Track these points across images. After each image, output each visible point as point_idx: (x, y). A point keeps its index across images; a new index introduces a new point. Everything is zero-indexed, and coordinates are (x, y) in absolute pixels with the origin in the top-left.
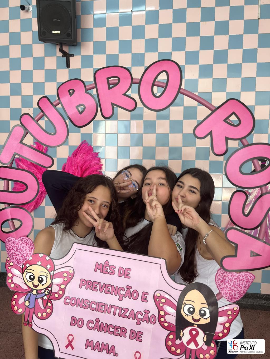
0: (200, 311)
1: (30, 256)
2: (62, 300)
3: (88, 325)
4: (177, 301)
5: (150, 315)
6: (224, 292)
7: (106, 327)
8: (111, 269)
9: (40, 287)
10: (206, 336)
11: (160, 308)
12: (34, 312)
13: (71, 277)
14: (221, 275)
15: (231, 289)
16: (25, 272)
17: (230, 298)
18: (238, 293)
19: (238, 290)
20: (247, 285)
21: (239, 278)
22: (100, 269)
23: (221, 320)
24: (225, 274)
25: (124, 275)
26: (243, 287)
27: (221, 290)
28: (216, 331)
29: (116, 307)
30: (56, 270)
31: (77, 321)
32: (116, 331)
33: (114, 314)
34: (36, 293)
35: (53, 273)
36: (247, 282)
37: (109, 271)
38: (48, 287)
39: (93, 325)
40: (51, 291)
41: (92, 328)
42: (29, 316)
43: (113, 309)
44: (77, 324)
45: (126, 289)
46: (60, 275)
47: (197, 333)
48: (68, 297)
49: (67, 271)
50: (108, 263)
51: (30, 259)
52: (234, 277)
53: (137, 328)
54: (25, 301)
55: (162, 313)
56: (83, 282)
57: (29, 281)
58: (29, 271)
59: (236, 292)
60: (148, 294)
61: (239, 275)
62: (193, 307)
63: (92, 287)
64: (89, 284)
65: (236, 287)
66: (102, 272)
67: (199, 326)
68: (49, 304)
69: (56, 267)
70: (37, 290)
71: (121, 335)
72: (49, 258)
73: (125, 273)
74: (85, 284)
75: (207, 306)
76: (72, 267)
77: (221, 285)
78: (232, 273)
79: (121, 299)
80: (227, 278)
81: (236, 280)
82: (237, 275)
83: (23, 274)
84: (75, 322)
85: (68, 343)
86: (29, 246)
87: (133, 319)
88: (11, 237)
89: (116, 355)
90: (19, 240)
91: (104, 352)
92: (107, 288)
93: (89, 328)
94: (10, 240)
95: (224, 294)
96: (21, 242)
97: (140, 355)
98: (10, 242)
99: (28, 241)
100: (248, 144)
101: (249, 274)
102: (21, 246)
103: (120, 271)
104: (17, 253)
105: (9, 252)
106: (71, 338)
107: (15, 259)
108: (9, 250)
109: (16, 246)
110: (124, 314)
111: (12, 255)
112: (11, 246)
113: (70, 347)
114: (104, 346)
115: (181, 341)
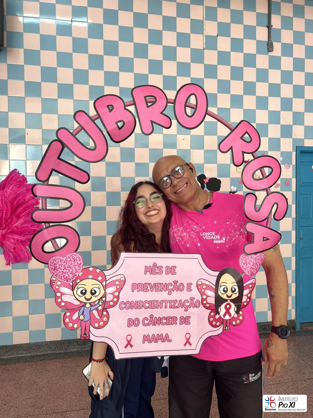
0: (232, 289)
1: (80, 272)
2: (118, 305)
3: (143, 323)
4: (215, 285)
5: (195, 301)
7: (159, 320)
8: (159, 270)
9: (94, 299)
11: (202, 294)
12: (90, 324)
13: (122, 283)
14: (243, 259)
15: (251, 267)
16: (75, 289)
17: (251, 274)
18: (256, 270)
19: (256, 267)
20: (261, 263)
21: (256, 258)
22: (149, 271)
23: (246, 292)
24: (246, 258)
25: (171, 272)
26: (259, 265)
27: (244, 270)
28: (242, 301)
29: (166, 301)
30: (108, 280)
31: (133, 321)
32: (168, 321)
33: (166, 307)
34: (90, 306)
35: (105, 283)
36: (261, 260)
37: (157, 271)
38: (101, 298)
39: (148, 322)
40: (106, 300)
41: (147, 324)
42: (85, 329)
43: (164, 304)
45: (173, 284)
46: (113, 284)
47: (230, 307)
48: (123, 303)
49: (119, 279)
50: (156, 265)
51: (80, 275)
52: (253, 258)
53: (185, 315)
54: (79, 316)
55: (204, 297)
56: (135, 286)
57: (81, 296)
58: (79, 286)
59: (255, 269)
60: (191, 284)
61: (257, 256)
62: (226, 287)
63: (143, 289)
64: (141, 286)
65: (255, 265)
66: (151, 273)
67: (231, 301)
68: (105, 313)
69: (108, 278)
70: (90, 303)
71: (172, 324)
72: (99, 270)
73: (171, 270)
74: (137, 287)
75: (236, 284)
76: (123, 275)
77: (244, 266)
78: (252, 255)
79: (170, 294)
80: (248, 260)
81: (254, 261)
82: (255, 256)
83: (73, 290)
84: (132, 323)
85: (127, 343)
86: (78, 261)
87: (182, 307)
88: (57, 256)
89: (170, 341)
90: (66, 257)
91: (160, 341)
92: (157, 287)
93: (145, 325)
94: (56, 259)
95: (247, 272)
96: (69, 259)
97: (189, 335)
98: (55, 261)
99: (77, 256)
100: (256, 157)
101: (262, 254)
102: (69, 263)
103: (167, 271)
104: (65, 271)
105: (54, 272)
106: (129, 338)
107: (63, 278)
108: (54, 269)
109: (64, 264)
110: (174, 305)
111: (59, 274)
112: (57, 265)
113: (129, 346)
114: (159, 337)
115: (219, 315)
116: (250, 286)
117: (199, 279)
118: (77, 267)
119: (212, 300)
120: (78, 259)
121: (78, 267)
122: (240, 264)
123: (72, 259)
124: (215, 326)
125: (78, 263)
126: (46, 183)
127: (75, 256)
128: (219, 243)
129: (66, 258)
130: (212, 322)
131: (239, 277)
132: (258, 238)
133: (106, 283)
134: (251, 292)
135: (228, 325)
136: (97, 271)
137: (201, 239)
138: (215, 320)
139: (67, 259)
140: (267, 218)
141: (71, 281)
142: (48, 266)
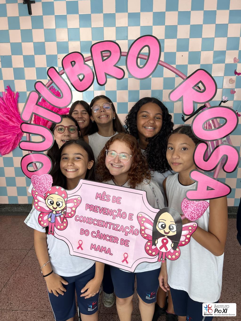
0: (170, 226)
1: (50, 188)
2: (74, 217)
3: (92, 235)
5: (134, 229)
6: (187, 214)
7: (104, 236)
8: (107, 198)
10: (173, 243)
12: (55, 226)
13: (79, 202)
14: (185, 202)
15: (192, 212)
16: (47, 199)
17: (191, 218)
18: (197, 215)
19: (196, 213)
21: (198, 205)
22: (99, 197)
23: (184, 233)
24: (189, 202)
25: (116, 201)
26: (200, 211)
27: (185, 213)
28: (180, 240)
29: (111, 224)
30: (69, 198)
31: (85, 231)
32: (111, 239)
33: (110, 228)
34: (55, 213)
36: (204, 207)
38: (63, 209)
40: (66, 211)
41: (95, 237)
42: (51, 228)
43: (108, 225)
44: (84, 233)
45: (118, 211)
47: (167, 242)
48: (78, 216)
50: (105, 194)
51: (50, 190)
52: (194, 204)
53: (125, 238)
54: (48, 218)
55: (143, 228)
56: (88, 206)
57: (50, 205)
60: (133, 215)
61: (198, 203)
62: (165, 224)
63: (94, 209)
64: (92, 207)
65: (196, 211)
66: (101, 199)
68: (65, 220)
69: (69, 196)
70: (56, 211)
71: (114, 242)
72: (63, 190)
75: (174, 223)
77: (185, 209)
78: (193, 201)
79: (114, 218)
80: (189, 205)
81: (196, 207)
82: (196, 203)
83: (45, 200)
85: (79, 246)
86: (49, 180)
87: (123, 231)
88: (35, 175)
89: (111, 254)
91: (103, 252)
92: (104, 211)
97: (127, 255)
98: (34, 178)
101: (205, 202)
102: (43, 181)
103: (113, 200)
104: (40, 186)
106: (81, 242)
107: (39, 190)
108: (34, 183)
109: (39, 181)
110: (116, 228)
111: (37, 187)
114: (103, 249)
115: (156, 247)
119: (150, 232)
121: (49, 185)
127: (47, 177)
132: (201, 186)
133: (67, 200)
135: (164, 257)
139: (41, 178)
141: (44, 193)
142: (31, 180)
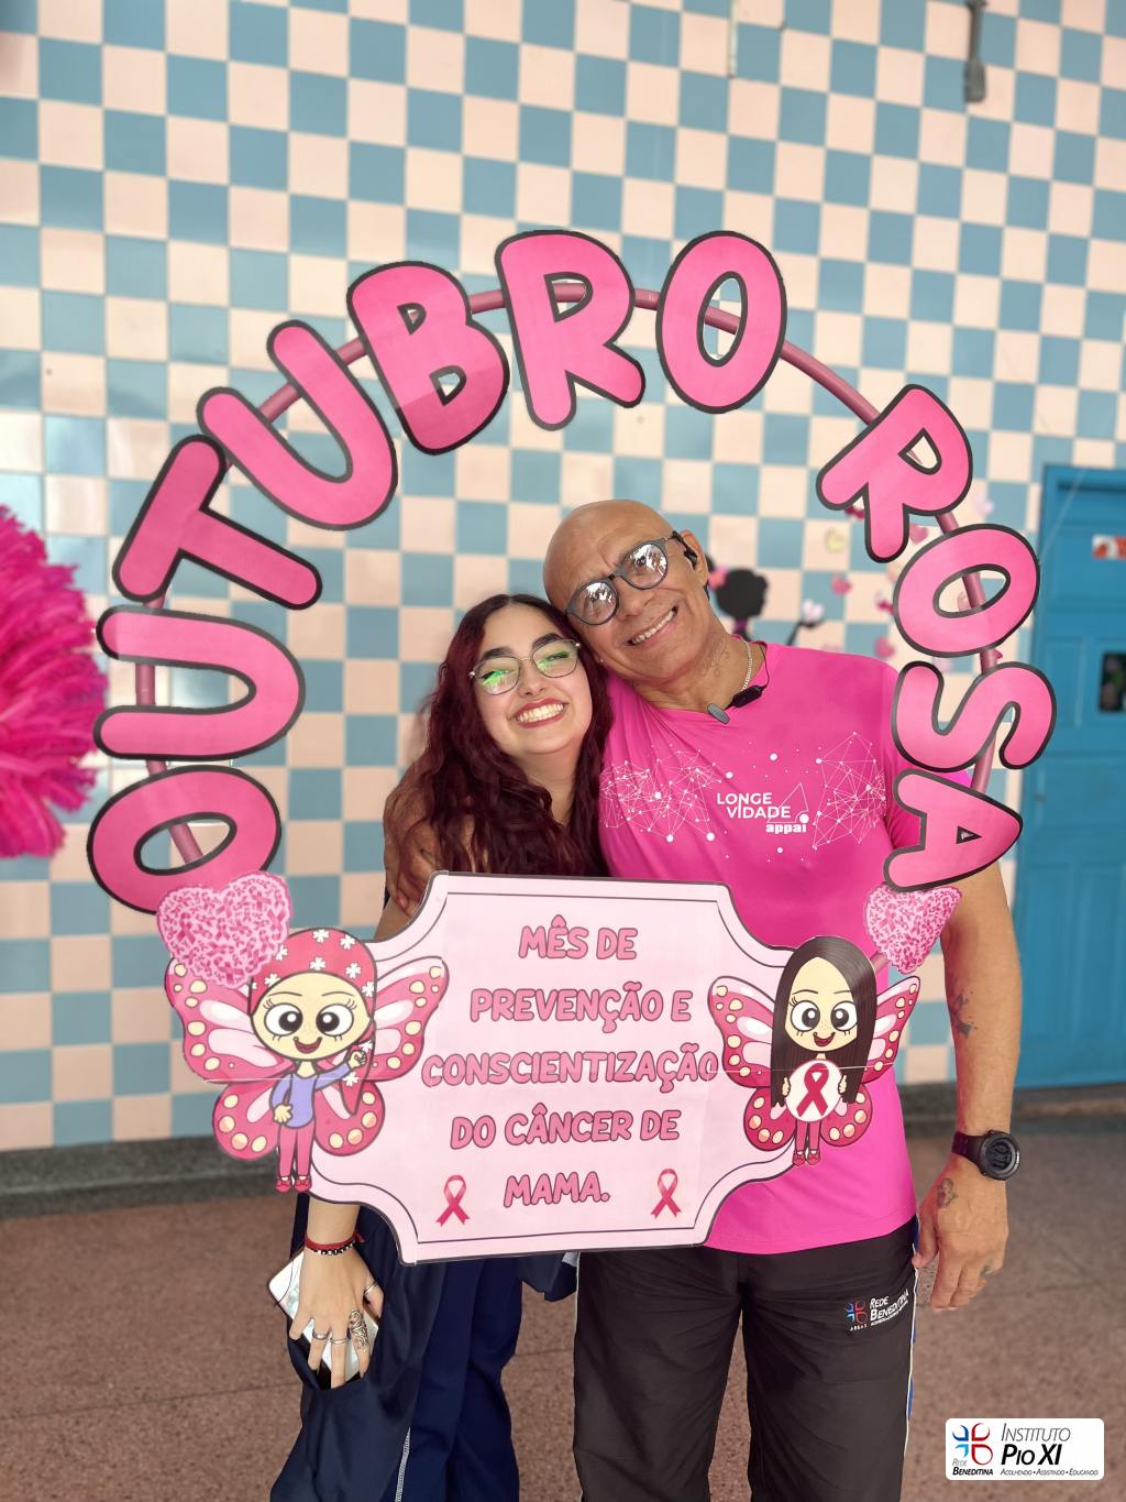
1: (279, 945)
2: (416, 1071)
3: (509, 1133)
4: (774, 999)
5: (698, 1056)
6: (891, 949)
7: (568, 1123)
8: (574, 941)
10: (845, 1077)
11: (726, 1030)
12: (315, 1138)
13: (436, 990)
14: (880, 905)
15: (908, 938)
16: (261, 1008)
17: (906, 961)
18: (924, 945)
20: (943, 922)
21: (929, 905)
22: (538, 946)
23: (883, 1025)
24: (893, 901)
25: (616, 951)
26: (935, 927)
27: (883, 946)
28: (869, 1058)
29: (596, 1057)
30: (384, 976)
31: (473, 1128)
32: (598, 1126)
33: (593, 1078)
34: (313, 1072)
35: (372, 989)
37: (567, 946)
38: (357, 1042)
39: (524, 1130)
40: (373, 1051)
41: (523, 1139)
42: (295, 1157)
43: (586, 1065)
44: (472, 1138)
45: (623, 994)
46: (401, 990)
47: (825, 1077)
48: (436, 1060)
49: (422, 975)
50: (562, 924)
51: (279, 957)
52: (916, 904)
53: (661, 1104)
54: (273, 1109)
55: (734, 1042)
56: (482, 1001)
58: (275, 1000)
60: (690, 994)
61: (929, 898)
63: (512, 1009)
64: (503, 1000)
65: (921, 930)
66: (543, 953)
67: (831, 1056)
68: (368, 1098)
70: (314, 1062)
71: (613, 1137)
72: (352, 941)
73: (619, 944)
74: (489, 1003)
75: (849, 997)
76: (440, 958)
77: (882, 932)
78: (912, 894)
79: (609, 1029)
80: (897, 912)
81: (921, 913)
82: (923, 897)
83: (251, 1013)
84: (469, 1133)
85: (446, 1205)
86: (271, 907)
87: (652, 1078)
88: (194, 887)
89: (603, 1197)
90: (226, 891)
91: (566, 1199)
92: (564, 1004)
93: (513, 1140)
94: (189, 899)
95: (892, 954)
96: (237, 899)
97: (673, 1177)
98: (185, 903)
99: (268, 886)
100: (954, 528)
101: (950, 890)
102: (237, 914)
103: (602, 942)
104: (222, 941)
105: (180, 945)
106: (455, 1187)
107: (213, 967)
108: (182, 935)
109: (217, 917)
110: (623, 1070)
111: (199, 954)
112: (194, 922)
113: (453, 1217)
114: (562, 1184)
115: (785, 1107)
116: (901, 1003)
117: (719, 978)
118: (267, 928)
119: (760, 1055)
120: (272, 896)
121: (273, 928)
122: (869, 924)
123: (249, 899)
124: (768, 1146)
125: (270, 914)
126: (153, 604)
127: (260, 888)
128: (786, 832)
129: (229, 894)
130: (758, 1130)
131: (862, 970)
132: (938, 832)
133: (375, 989)
134: (899, 1027)
135: (813, 1145)
136: (343, 941)
137: (717, 817)
138: (768, 1124)
139: (230, 898)
140: (976, 760)
142: (158, 923)
